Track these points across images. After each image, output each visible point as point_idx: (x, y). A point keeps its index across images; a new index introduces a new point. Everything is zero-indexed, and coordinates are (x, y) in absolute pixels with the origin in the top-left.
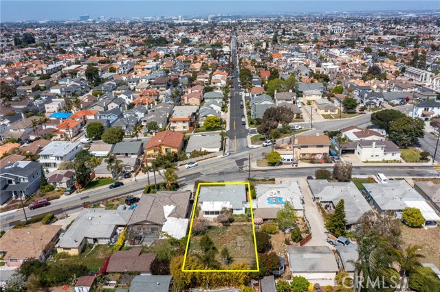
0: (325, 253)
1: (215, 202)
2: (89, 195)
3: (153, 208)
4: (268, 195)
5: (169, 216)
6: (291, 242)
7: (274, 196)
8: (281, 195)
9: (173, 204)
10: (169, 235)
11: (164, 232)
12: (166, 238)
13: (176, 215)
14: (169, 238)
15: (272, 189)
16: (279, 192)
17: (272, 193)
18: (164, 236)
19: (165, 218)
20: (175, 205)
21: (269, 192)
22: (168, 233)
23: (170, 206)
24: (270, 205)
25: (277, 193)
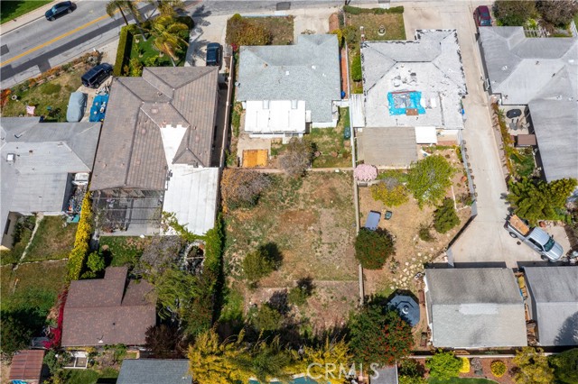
0: (505, 301)
1: (273, 102)
2: (9, 43)
3: (138, 141)
4: (388, 84)
5: (175, 161)
6: (433, 232)
7: (403, 87)
8: (418, 83)
9: (182, 119)
10: (180, 223)
11: (169, 215)
12: (174, 234)
13: (190, 157)
14: (180, 233)
15: (399, 65)
16: (414, 74)
17: (399, 78)
18: (170, 228)
19: (166, 167)
20: (186, 123)
21: (391, 75)
22: (176, 217)
23: (174, 126)
24: (394, 117)
25: (409, 77)
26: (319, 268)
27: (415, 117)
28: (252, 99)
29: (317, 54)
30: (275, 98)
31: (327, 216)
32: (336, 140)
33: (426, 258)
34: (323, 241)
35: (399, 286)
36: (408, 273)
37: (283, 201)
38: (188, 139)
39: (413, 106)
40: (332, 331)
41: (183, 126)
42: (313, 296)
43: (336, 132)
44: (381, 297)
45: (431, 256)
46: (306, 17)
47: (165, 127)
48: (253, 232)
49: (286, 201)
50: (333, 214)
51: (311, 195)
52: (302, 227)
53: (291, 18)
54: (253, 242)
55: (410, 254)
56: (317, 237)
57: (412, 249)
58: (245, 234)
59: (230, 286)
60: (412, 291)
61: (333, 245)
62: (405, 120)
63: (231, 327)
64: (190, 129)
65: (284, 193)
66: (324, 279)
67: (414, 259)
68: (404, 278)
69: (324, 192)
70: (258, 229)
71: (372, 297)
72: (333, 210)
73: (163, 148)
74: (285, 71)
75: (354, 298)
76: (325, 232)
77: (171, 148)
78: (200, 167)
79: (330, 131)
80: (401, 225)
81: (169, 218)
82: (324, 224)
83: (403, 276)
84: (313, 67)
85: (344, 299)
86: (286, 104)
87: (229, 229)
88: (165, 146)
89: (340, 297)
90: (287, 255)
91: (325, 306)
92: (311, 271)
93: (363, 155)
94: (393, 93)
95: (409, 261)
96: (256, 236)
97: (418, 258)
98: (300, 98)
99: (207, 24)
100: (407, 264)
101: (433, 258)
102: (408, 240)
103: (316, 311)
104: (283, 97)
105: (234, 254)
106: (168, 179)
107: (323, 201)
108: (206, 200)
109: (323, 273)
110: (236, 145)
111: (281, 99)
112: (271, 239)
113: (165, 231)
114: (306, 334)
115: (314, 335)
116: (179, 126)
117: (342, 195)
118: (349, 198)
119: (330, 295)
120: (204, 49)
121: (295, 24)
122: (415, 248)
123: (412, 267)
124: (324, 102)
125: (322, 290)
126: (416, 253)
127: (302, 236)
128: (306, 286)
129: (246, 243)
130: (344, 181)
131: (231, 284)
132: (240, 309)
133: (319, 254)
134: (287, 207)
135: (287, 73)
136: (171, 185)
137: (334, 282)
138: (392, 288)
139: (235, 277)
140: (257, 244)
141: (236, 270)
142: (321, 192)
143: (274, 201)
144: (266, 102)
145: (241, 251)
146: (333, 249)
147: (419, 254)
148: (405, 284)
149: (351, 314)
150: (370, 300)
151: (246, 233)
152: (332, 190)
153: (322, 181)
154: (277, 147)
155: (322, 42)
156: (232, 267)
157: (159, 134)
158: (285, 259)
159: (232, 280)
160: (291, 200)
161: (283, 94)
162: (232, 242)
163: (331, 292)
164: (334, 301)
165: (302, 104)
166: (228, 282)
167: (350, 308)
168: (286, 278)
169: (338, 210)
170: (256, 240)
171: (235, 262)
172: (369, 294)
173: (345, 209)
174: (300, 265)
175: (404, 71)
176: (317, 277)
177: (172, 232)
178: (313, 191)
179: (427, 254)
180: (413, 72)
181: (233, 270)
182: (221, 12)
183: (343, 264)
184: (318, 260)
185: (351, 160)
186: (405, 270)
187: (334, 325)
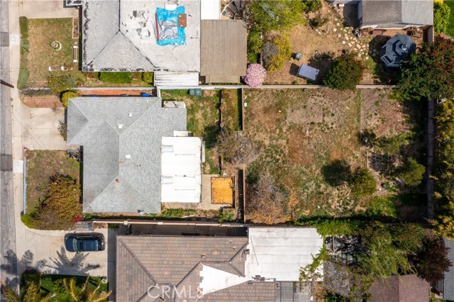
1: (164, 172)
4: (147, 43)
5: (241, 274)
7: (150, 27)
8: (145, 9)
9: (194, 272)
10: (311, 262)
11: (303, 274)
12: (322, 267)
13: (238, 258)
14: (321, 262)
15: (123, 29)
16: (135, 14)
17: (139, 30)
18: (316, 271)
19: (249, 283)
20: (198, 267)
21: (135, 39)
22: (304, 267)
23: (201, 279)
24: (188, 40)
25: (138, 19)
26: (348, 126)
27: (188, 17)
28: (159, 196)
29: (100, 122)
30: (159, 170)
31: (296, 117)
32: (201, 105)
33: (338, 24)
34: (321, 121)
35: (365, 52)
36: (353, 43)
37: (278, 160)
38: (218, 262)
39: (175, 19)
40: (406, 115)
41: (201, 269)
42: (374, 132)
43: (192, 105)
44: (376, 69)
45: (336, 20)
46: (26, 134)
47: (202, 289)
48: (310, 189)
49: (278, 157)
50: (292, 111)
51: (271, 132)
52: (306, 142)
53: (28, 154)
54: (321, 190)
55: (334, 39)
56: (316, 127)
57: (329, 36)
58: (312, 198)
59: (364, 209)
60: (370, 40)
61: (325, 112)
62: (192, 29)
63: (402, 206)
64: (205, 262)
65: (268, 159)
66: (359, 121)
67: (340, 36)
68: (359, 47)
69: (268, 119)
70: (307, 185)
71: (376, 78)
72: (289, 111)
73: (227, 289)
74: (126, 159)
75: (376, 94)
76: (312, 119)
77: (227, 280)
78: (248, 247)
79: (191, 111)
80: (304, 44)
81: (306, 273)
82: (303, 120)
83: (356, 47)
84: (120, 127)
85: (377, 103)
86: (165, 157)
87: (306, 213)
88: (224, 287)
89: (376, 107)
90: (335, 156)
91: (383, 121)
92: (351, 133)
93: (234, 77)
94: (158, 40)
95: (341, 40)
96: (314, 186)
97: (338, 31)
98: (159, 142)
99: (29, 255)
100: (344, 42)
101: (339, 18)
102: (320, 39)
103: (388, 130)
104: (158, 161)
105: (333, 207)
106: (263, 279)
107: (278, 120)
108: (286, 239)
109: (353, 123)
110: (205, 212)
111: (159, 164)
112: (318, 171)
113: (320, 276)
114: (409, 138)
115: (409, 131)
116: (201, 274)
117: (272, 101)
118: (276, 94)
119: (374, 116)
120: (70, 256)
121: (37, 148)
122: (328, 34)
123: (347, 38)
124: (163, 116)
125: (369, 123)
126: (334, 33)
127: (315, 141)
128: (365, 138)
129: (322, 196)
130: (256, 99)
131: (362, 208)
132: (386, 200)
133: (334, 126)
134: (284, 156)
135: (128, 156)
136: (269, 275)
137: (362, 112)
138: (367, 58)
139: (355, 205)
140: (323, 186)
141: (348, 204)
142: (268, 122)
143: (277, 170)
144: (164, 181)
145: (330, 201)
146: (329, 112)
147: (335, 30)
148: (364, 46)
149: (391, 97)
150: (378, 80)
151: (310, 197)
152: (266, 111)
153: (256, 120)
154: (208, 168)
155: (82, 116)
156: (345, 208)
157: (211, 294)
158: (338, 157)
159: (358, 208)
160: (277, 152)
161: (153, 161)
162: (320, 210)
163: (371, 116)
164: (379, 112)
165: (165, 140)
166: (361, 211)
167: (386, 98)
168: (357, 157)
169: (289, 105)
170: (320, 186)
171: (340, 206)
172: (372, 80)
173: (287, 98)
174: (345, 143)
175: (131, 24)
176: (357, 128)
177: (320, 270)
178: (266, 130)
179: (335, 23)
180: (131, 14)
181: (349, 207)
182: (10, 239)
183: (344, 103)
184: (340, 126)
185: (229, 90)
186: (350, 45)
187: (401, 113)
